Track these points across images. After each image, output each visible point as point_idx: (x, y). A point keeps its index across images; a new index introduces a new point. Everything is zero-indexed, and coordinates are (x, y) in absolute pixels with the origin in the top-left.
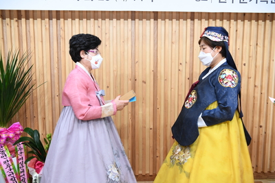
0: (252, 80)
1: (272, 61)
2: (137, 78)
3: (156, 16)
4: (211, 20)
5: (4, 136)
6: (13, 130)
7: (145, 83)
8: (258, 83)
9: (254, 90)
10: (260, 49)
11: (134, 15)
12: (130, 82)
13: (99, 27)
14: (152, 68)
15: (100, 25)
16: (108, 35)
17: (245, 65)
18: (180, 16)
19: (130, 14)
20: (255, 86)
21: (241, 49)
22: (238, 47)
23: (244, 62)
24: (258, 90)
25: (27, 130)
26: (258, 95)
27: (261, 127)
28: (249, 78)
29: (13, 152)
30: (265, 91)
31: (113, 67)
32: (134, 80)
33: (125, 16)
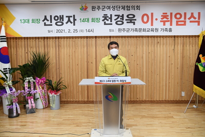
3: (96, 37)
4: (118, 38)
5: (40, 81)
6: (43, 80)
7: (92, 63)
11: (87, 37)
12: (86, 63)
14: (95, 57)
15: (75, 41)
16: (77, 45)
18: (105, 37)
20: (137, 64)
21: (130, 49)
25: (47, 80)
29: (43, 88)
30: (141, 66)
31: (80, 57)
32: (88, 62)
33: (84, 37)
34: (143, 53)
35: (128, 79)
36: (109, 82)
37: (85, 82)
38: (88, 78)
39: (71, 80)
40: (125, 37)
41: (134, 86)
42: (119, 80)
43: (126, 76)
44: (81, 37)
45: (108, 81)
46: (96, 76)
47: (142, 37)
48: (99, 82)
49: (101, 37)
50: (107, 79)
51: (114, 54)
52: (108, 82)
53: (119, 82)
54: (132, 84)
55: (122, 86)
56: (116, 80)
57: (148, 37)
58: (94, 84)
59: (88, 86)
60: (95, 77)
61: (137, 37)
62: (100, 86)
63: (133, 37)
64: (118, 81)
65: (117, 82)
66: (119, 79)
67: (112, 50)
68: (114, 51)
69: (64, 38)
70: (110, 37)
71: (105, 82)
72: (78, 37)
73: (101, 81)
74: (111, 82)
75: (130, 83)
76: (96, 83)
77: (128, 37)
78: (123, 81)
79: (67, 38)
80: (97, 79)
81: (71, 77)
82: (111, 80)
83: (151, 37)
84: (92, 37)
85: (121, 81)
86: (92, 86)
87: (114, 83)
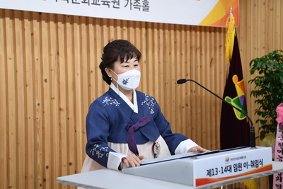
0: (55, 101)
1: (76, 76)
8: (63, 106)
9: (59, 114)
10: (62, 60)
17: (46, 81)
20: (60, 109)
21: (39, 59)
22: (36, 57)
23: (45, 78)
24: (63, 114)
26: (64, 121)
27: (70, 164)
28: (52, 99)
30: (71, 115)
36: (228, 173)
45: (226, 170)
48: (204, 176)
52: (225, 173)
53: (250, 169)
56: (242, 161)
64: (246, 165)
65: (244, 170)
71: (220, 175)
73: (209, 173)
74: (233, 174)
75: (270, 167)
76: (199, 182)
78: (257, 163)
82: (232, 163)
85: (252, 164)
87: (238, 173)
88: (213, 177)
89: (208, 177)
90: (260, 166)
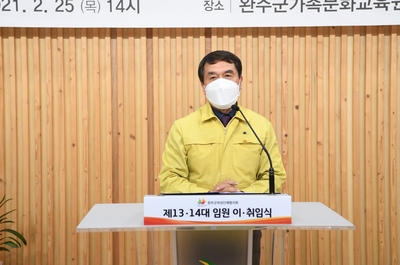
0: (310, 133)
1: (343, 102)
2: (121, 131)
3: (150, 33)
4: (238, 37)
7: (134, 138)
8: (323, 138)
9: (317, 148)
11: (113, 33)
12: (109, 137)
13: (59, 50)
14: (145, 115)
15: (61, 47)
16: (73, 62)
18: (185, 32)
19: (108, 32)
20: (318, 143)
21: (289, 82)
22: (284, 80)
23: (296, 104)
24: (322, 149)
28: (306, 130)
31: (82, 113)
32: (116, 134)
33: (100, 33)
34: (342, 98)
35: (281, 206)
36: (203, 218)
37: (102, 217)
38: (115, 200)
39: (47, 208)
40: (267, 32)
41: (305, 232)
42: (244, 207)
43: (272, 190)
44: (89, 33)
45: (199, 213)
46: (151, 192)
47: (339, 31)
48: (160, 215)
49: (172, 32)
50: (192, 203)
51: (224, 103)
52: (196, 218)
53: (245, 217)
54: (295, 224)
55: (257, 235)
56: (232, 208)
57: (363, 30)
58: (139, 225)
59: (115, 235)
60: (148, 199)
61: (315, 31)
62: (168, 233)
63: (302, 31)
64: (238, 212)
65: (233, 218)
66: (245, 203)
67: (212, 86)
68: (223, 91)
69: (17, 32)
70: (208, 32)
71: (187, 218)
72: (77, 33)
73: (168, 213)
74: (212, 218)
75: (288, 221)
76: (148, 221)
77: (280, 32)
78: (259, 212)
79: (30, 32)
80: (154, 206)
81: (46, 197)
82: (211, 208)
83: (377, 30)
84: (134, 33)
85: (250, 212)
86: (134, 232)
87: (222, 219)
88: (173, 218)
89: (166, 217)
90: (266, 217)
